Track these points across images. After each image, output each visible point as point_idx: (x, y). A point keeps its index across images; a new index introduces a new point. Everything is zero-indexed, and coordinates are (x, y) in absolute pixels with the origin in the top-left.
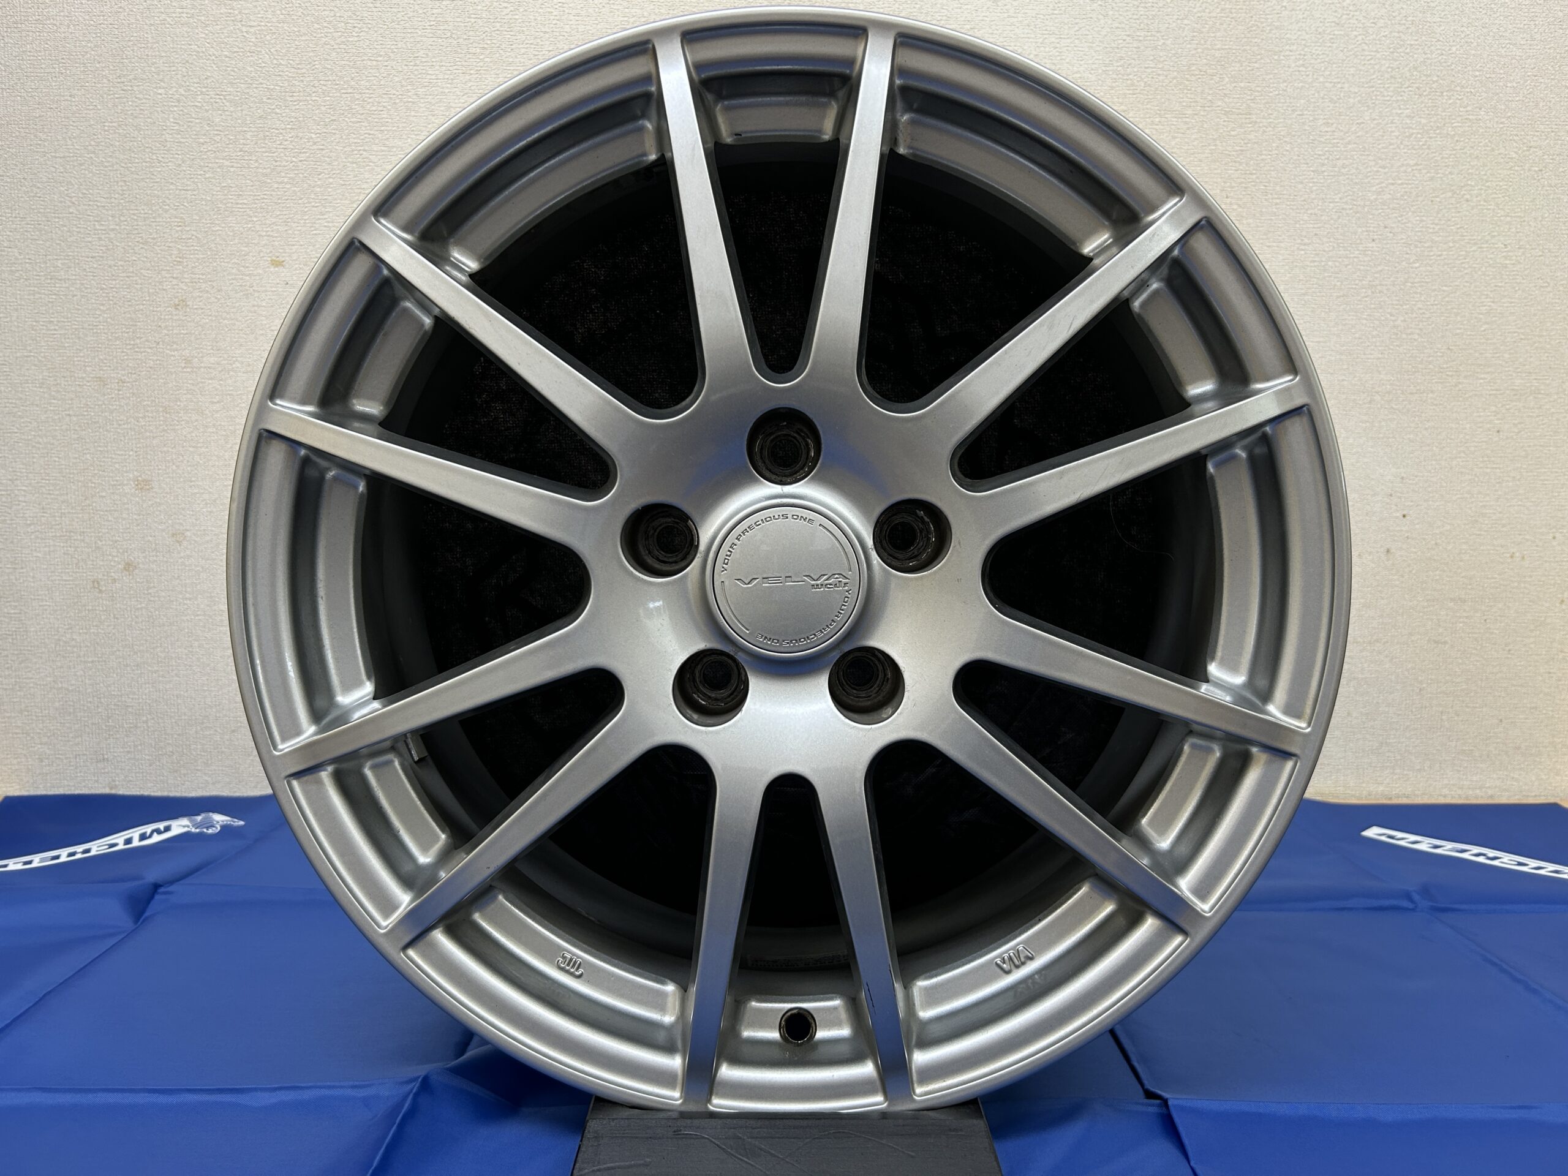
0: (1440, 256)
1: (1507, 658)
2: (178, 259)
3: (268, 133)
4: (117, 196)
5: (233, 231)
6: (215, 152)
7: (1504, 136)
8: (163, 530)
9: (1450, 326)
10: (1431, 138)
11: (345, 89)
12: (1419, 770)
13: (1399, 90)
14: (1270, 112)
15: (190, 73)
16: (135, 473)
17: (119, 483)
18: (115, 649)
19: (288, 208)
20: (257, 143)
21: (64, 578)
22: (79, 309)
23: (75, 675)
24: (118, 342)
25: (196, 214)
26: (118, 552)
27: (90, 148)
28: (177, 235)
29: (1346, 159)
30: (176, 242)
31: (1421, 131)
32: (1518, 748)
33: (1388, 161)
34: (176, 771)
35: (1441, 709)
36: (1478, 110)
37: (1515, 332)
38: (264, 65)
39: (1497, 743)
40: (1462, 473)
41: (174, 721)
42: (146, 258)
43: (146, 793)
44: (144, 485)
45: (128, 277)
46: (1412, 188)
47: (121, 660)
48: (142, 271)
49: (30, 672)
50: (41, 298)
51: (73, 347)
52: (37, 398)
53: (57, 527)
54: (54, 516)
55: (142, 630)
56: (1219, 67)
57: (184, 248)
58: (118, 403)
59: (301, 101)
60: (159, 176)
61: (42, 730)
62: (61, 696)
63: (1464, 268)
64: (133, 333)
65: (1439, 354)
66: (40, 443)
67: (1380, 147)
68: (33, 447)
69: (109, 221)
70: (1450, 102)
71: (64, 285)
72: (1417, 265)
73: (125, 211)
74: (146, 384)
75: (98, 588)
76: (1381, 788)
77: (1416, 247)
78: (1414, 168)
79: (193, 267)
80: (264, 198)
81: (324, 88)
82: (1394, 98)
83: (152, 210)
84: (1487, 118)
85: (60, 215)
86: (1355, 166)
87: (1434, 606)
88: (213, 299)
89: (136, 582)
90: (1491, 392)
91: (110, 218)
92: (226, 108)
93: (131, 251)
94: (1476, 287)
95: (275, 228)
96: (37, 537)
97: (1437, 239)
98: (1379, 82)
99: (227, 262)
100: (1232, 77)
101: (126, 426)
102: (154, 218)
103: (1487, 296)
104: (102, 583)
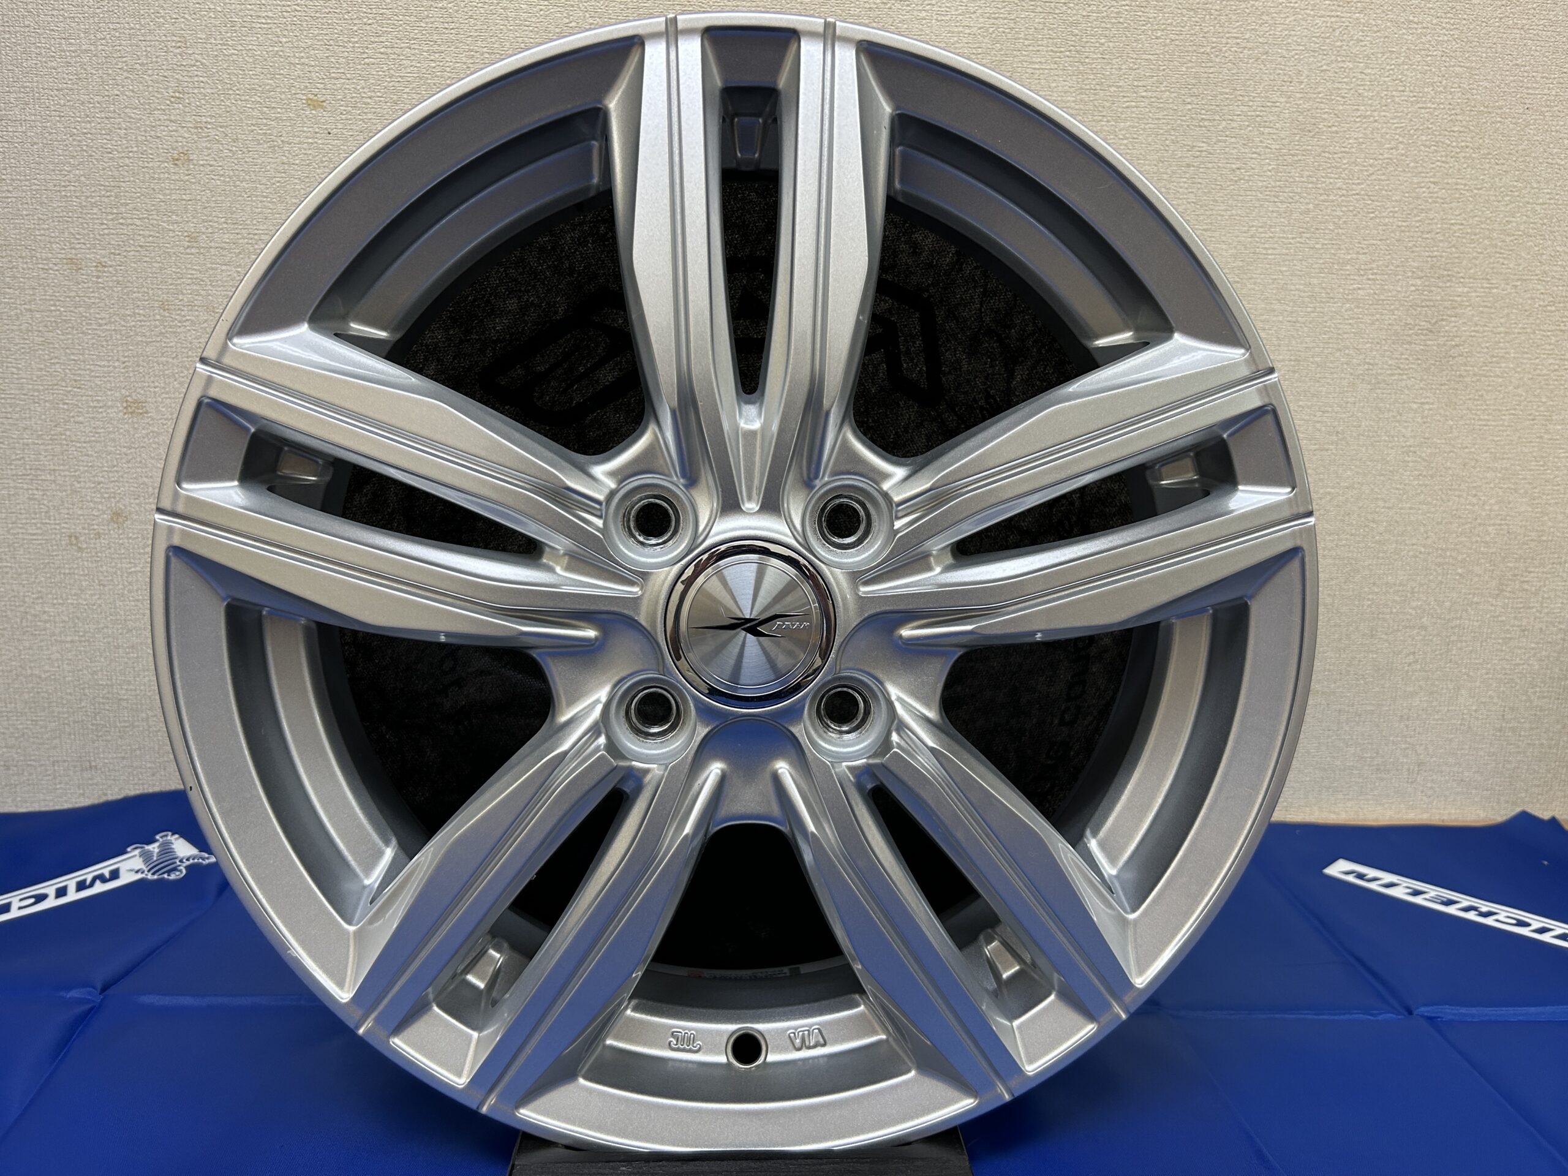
2: (177, 95)
5: (253, 56)
16: (123, 391)
17: (101, 405)
18: (102, 625)
19: (329, 25)
21: (31, 531)
22: (40, 163)
23: (49, 659)
24: (95, 211)
25: (202, 31)
26: (102, 497)
28: (175, 61)
30: (174, 70)
42: (133, 91)
44: (134, 408)
45: (107, 118)
47: (111, 639)
48: (127, 110)
51: (33, 216)
54: (15, 448)
55: (138, 600)
57: (186, 79)
62: (30, 685)
64: (116, 197)
74: (135, 270)
75: (77, 545)
79: (197, 107)
88: (226, 152)
93: (110, 82)
95: (312, 52)
99: (245, 100)
101: (106, 327)
102: (143, 35)
104: (82, 538)
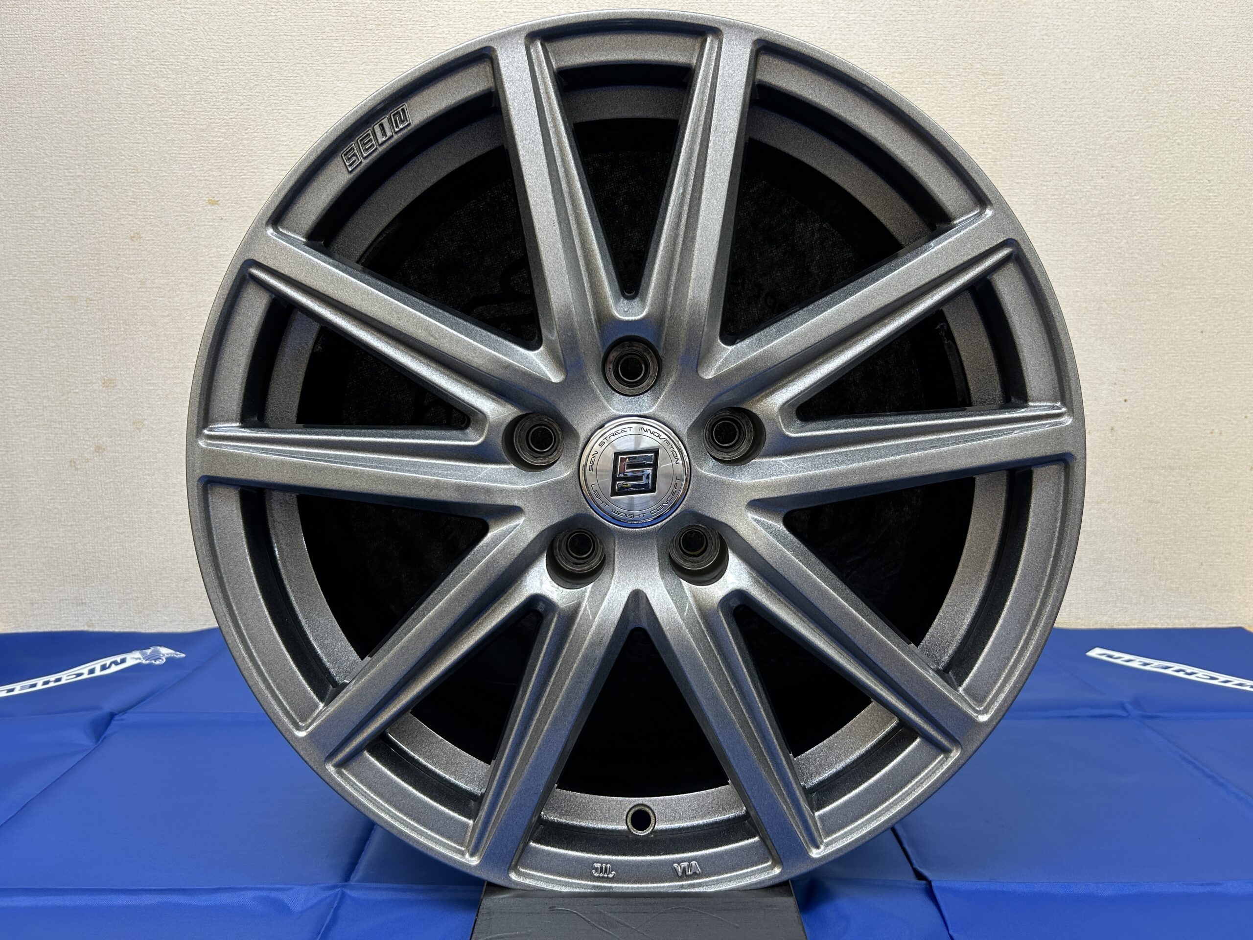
0: (1156, 190)
1: (1207, 514)
2: (133, 200)
3: (203, 96)
4: (82, 148)
5: (177, 176)
6: (161, 112)
7: (1209, 92)
8: (126, 420)
9: (1164, 247)
10: (1149, 93)
11: (266, 59)
12: (1136, 604)
13: (1124, 54)
14: (1019, 73)
15: (139, 48)
16: (102, 374)
17: (89, 382)
18: (89, 515)
19: (221, 157)
20: (194, 104)
21: (47, 459)
22: (53, 241)
23: (58, 536)
24: (85, 268)
25: (147, 163)
26: (89, 437)
27: (59, 109)
28: (131, 180)
29: (1081, 111)
30: (131, 186)
31: (1142, 88)
32: (1216, 586)
33: (1115, 112)
34: (141, 612)
35: (1153, 555)
36: (1187, 70)
37: (1216, 252)
38: (199, 40)
39: (1198, 582)
40: (1172, 365)
41: (137, 572)
42: (107, 198)
43: (117, 630)
44: (109, 383)
45: (92, 214)
46: (1134, 134)
47: (95, 524)
48: (103, 210)
49: (21, 534)
50: (22, 232)
51: (49, 272)
52: (22, 314)
53: (41, 418)
54: (38, 409)
55: (111, 500)
56: (978, 36)
57: (138, 191)
58: (86, 317)
59: (230, 69)
60: (116, 132)
61: (32, 580)
62: (46, 553)
63: (1176, 199)
64: (98, 260)
65: (1155, 270)
66: (24, 350)
67: (1108, 101)
68: (20, 353)
69: (76, 169)
70: (1165, 64)
71: (41, 222)
72: (1137, 197)
73: (88, 161)
74: (109, 302)
75: (74, 466)
76: (1105, 618)
77: (1137, 182)
78: (1136, 118)
79: (145, 206)
80: (201, 150)
81: (249, 58)
82: (1120, 61)
83: (110, 159)
84: (1194, 76)
85: (37, 165)
86: (1088, 116)
87: (1148, 473)
88: (162, 232)
89: (105, 462)
90: (1196, 300)
91: (77, 167)
92: (169, 76)
93: (94, 194)
94: (1185, 215)
95: (211, 173)
96: (24, 426)
97: (1154, 176)
98: (1108, 47)
99: (173, 202)
100: (988, 44)
101: (92, 336)
102: (113, 166)
103: (1194, 223)
104: (78, 462)
